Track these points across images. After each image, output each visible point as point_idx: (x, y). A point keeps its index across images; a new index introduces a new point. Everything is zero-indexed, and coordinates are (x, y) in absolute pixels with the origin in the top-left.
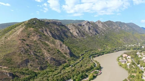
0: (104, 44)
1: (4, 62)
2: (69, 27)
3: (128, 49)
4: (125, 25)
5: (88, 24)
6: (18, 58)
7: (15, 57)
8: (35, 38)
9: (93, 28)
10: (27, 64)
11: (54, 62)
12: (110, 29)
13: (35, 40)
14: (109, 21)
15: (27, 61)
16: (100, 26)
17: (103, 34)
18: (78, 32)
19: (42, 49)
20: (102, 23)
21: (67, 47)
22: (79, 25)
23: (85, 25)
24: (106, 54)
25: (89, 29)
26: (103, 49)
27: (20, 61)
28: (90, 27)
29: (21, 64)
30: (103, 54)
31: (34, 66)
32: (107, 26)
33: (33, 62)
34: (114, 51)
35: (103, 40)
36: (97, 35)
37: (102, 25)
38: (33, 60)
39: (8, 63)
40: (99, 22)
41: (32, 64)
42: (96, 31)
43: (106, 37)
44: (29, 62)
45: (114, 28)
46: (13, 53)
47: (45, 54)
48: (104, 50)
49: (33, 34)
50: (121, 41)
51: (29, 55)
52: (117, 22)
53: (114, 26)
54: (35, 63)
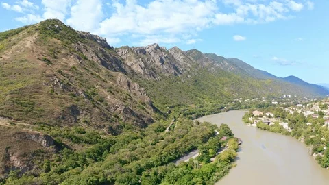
0: (196, 96)
1: (17, 110)
2: (121, 53)
3: (246, 108)
4: (225, 62)
5: (158, 50)
6: (50, 100)
7: (42, 97)
8: (72, 62)
9: (169, 62)
10: (76, 118)
11: (133, 118)
12: (200, 66)
13: (71, 65)
14: (195, 50)
15: (74, 111)
16: (180, 58)
17: (189, 76)
18: (143, 65)
19: (97, 87)
20: (183, 53)
21: (142, 89)
22: (140, 52)
23: (152, 54)
24: (209, 114)
25: (162, 61)
26: (199, 105)
27: (59, 110)
28: (163, 57)
29: (63, 118)
30: (204, 115)
31: (94, 123)
32: (192, 59)
33: (89, 114)
34: (222, 110)
35: (192, 87)
36: (179, 75)
37: (182, 56)
38: (87, 109)
39: (28, 112)
40: (176, 50)
41: (88, 118)
42: (176, 68)
43: (196, 81)
44: (78, 113)
45: (206, 64)
46: (34, 87)
47: (108, 97)
48: (201, 107)
49: (63, 52)
50: (225, 91)
51: (74, 95)
52: (207, 55)
53: (207, 60)
54: (93, 116)
